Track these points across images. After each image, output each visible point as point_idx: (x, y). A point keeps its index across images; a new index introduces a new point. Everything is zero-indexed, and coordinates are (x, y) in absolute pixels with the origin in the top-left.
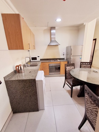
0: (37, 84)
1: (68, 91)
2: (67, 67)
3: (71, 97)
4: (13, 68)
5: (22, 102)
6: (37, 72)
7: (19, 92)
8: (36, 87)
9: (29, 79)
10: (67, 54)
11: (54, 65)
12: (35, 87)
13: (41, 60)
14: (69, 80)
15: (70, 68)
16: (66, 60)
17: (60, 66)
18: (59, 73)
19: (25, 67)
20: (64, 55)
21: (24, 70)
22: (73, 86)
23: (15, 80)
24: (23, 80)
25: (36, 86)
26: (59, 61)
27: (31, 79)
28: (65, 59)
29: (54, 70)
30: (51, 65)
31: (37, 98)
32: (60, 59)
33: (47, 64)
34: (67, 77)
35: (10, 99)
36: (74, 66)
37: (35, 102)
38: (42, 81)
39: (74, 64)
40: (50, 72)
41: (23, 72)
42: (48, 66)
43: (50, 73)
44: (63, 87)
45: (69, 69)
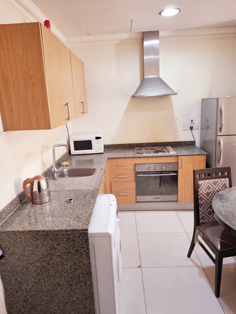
0: (91, 247)
1: (205, 271)
2: (200, 182)
3: (218, 295)
4: (16, 186)
5: (44, 303)
6: (92, 201)
7: (35, 269)
8: (89, 258)
9: (67, 231)
10: (205, 127)
11: (152, 169)
12: (84, 256)
13: (107, 147)
14: (208, 232)
15: (215, 183)
16: (203, 148)
17: (177, 172)
18: (173, 197)
19: (54, 178)
20: (191, 128)
21: (49, 192)
22: (221, 255)
23: (23, 232)
24: (48, 231)
25: (88, 253)
26: (172, 152)
27: (73, 231)
28: (198, 144)
29: (155, 185)
30: (144, 169)
31: (93, 294)
32: (175, 145)
33: (129, 164)
34: (203, 218)
35: (6, 290)
36: (229, 176)
37: (85, 307)
38: (108, 236)
39: (228, 170)
40: (137, 194)
41: (46, 199)
42: (133, 172)
43: (140, 198)
44: (189, 256)
45: (209, 188)
